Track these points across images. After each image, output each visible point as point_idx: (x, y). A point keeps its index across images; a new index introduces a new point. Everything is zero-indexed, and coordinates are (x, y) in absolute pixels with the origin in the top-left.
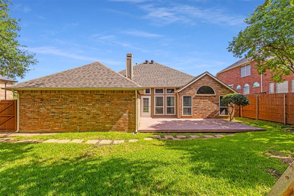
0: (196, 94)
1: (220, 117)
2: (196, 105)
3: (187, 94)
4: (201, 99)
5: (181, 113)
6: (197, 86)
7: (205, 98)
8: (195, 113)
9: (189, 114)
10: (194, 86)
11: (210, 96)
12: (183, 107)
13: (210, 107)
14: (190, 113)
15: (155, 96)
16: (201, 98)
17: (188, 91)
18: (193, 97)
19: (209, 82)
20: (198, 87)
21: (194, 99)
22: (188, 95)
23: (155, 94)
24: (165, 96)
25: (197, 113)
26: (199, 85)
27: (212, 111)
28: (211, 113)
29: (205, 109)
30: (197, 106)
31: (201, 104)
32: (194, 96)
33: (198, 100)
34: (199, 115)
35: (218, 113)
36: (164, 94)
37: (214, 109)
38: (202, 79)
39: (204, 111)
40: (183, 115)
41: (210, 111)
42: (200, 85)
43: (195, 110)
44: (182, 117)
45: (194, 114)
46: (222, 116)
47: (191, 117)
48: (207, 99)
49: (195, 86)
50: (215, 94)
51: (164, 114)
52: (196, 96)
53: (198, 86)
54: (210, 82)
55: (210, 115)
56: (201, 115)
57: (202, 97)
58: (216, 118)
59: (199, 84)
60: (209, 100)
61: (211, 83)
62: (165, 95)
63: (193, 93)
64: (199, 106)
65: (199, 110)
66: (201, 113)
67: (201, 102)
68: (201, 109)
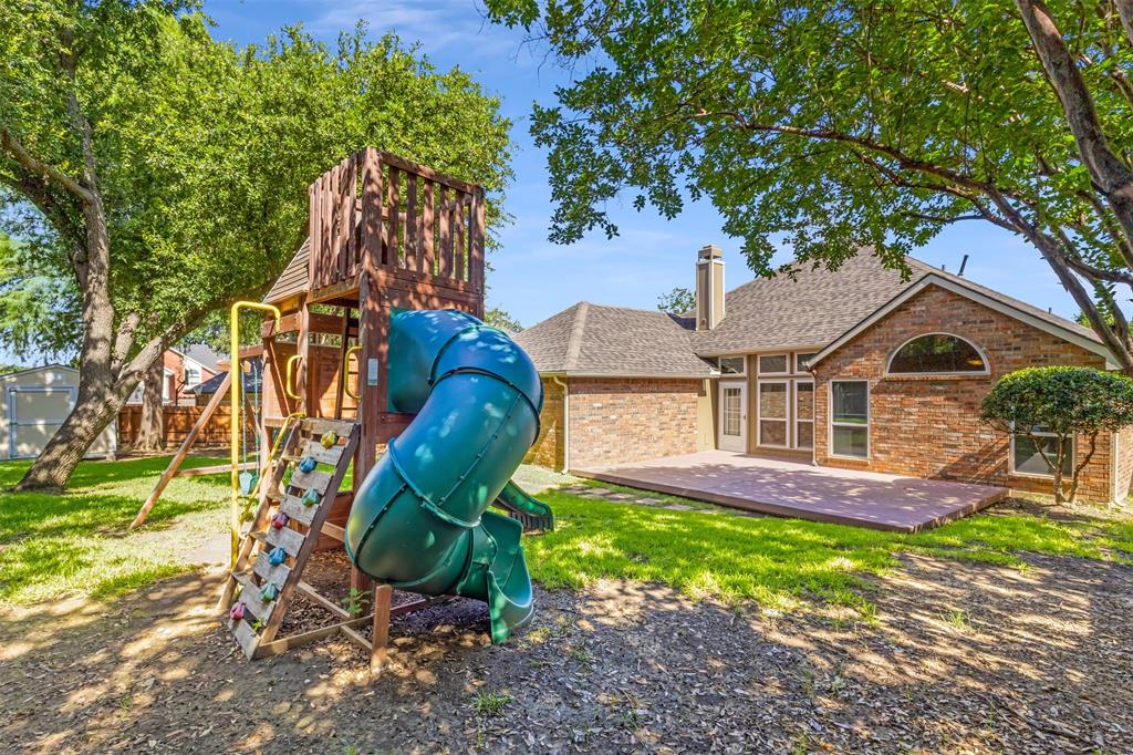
0: (886, 374)
1: (1014, 479)
2: (887, 416)
3: (848, 373)
4: (908, 393)
5: (822, 447)
6: (888, 340)
7: (928, 387)
8: (880, 452)
9: (854, 454)
10: (876, 341)
11: (956, 382)
12: (831, 423)
13: (955, 431)
14: (859, 450)
15: (759, 382)
16: (909, 389)
17: (851, 363)
18: (872, 383)
19: (951, 316)
20: (895, 344)
21: (876, 391)
22: (849, 377)
23: (759, 374)
24: (792, 382)
25: (888, 452)
26: (901, 333)
27: (964, 450)
28: (963, 459)
29: (929, 439)
30: (892, 420)
31: (910, 414)
32: (876, 381)
33: (895, 398)
34: (901, 461)
35: (1002, 460)
36: (787, 373)
37: (978, 440)
38: (912, 309)
39: (923, 447)
40: (831, 454)
41: (954, 447)
42: (905, 332)
43: (882, 439)
44: (826, 462)
45: (877, 455)
46: (1026, 480)
47: (863, 466)
48: (938, 393)
49: (880, 341)
50: (988, 371)
51: (787, 446)
52: (884, 380)
53: (894, 340)
54: (958, 317)
55: (954, 467)
56: (907, 460)
57: (913, 386)
58: (988, 484)
59: (901, 329)
60: (948, 399)
61: (958, 320)
62: (792, 377)
63: (873, 367)
64: (900, 424)
65: (901, 439)
66: (909, 455)
67: (908, 406)
68: (911, 436)
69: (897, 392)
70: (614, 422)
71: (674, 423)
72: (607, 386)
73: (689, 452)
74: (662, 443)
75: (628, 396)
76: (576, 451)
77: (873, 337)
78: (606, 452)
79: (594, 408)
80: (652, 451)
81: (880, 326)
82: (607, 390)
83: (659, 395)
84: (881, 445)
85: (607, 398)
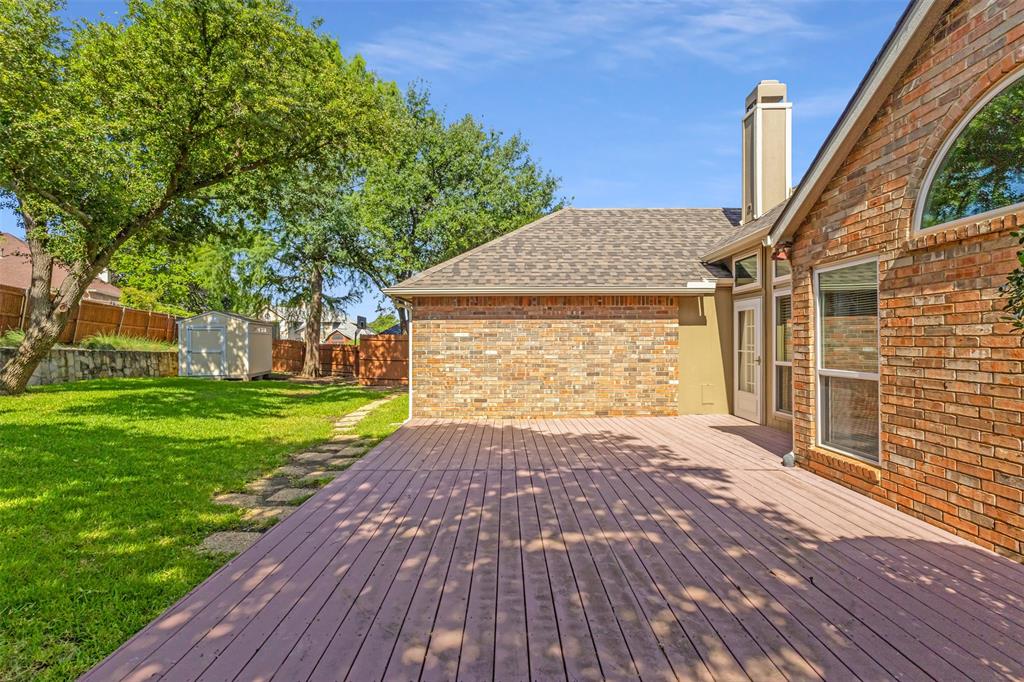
0: (915, 233)
2: (913, 352)
3: (839, 248)
5: (803, 425)
6: (918, 135)
8: (902, 451)
10: (889, 148)
12: (817, 369)
15: (774, 295)
16: (968, 264)
17: (844, 222)
18: (883, 264)
20: (934, 138)
22: (841, 256)
23: (774, 281)
25: (917, 455)
26: (945, 100)
30: (925, 364)
31: (970, 342)
32: (892, 256)
33: (932, 296)
34: (948, 488)
40: (817, 444)
43: (904, 416)
45: (894, 458)
47: (867, 483)
52: (906, 252)
53: (930, 130)
56: (965, 486)
63: (884, 222)
64: (943, 375)
65: (946, 419)
66: (964, 468)
67: (965, 318)
68: (972, 412)
69: (935, 281)
70: (492, 359)
71: (619, 367)
72: (480, 308)
73: (655, 414)
74: (592, 395)
75: (520, 324)
76: (424, 396)
77: (881, 138)
78: (477, 400)
79: (455, 340)
80: (570, 406)
81: (897, 105)
82: (478, 315)
83: (587, 322)
84: (904, 432)
85: (479, 326)
